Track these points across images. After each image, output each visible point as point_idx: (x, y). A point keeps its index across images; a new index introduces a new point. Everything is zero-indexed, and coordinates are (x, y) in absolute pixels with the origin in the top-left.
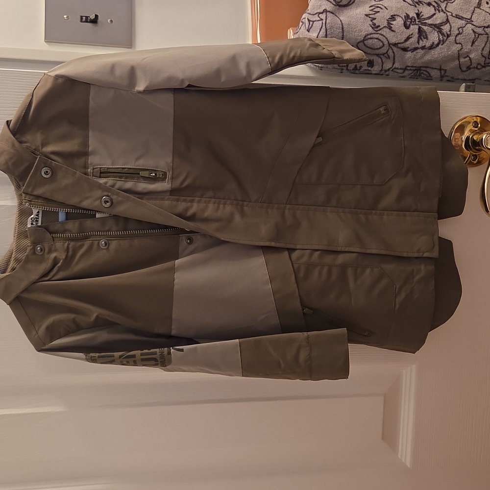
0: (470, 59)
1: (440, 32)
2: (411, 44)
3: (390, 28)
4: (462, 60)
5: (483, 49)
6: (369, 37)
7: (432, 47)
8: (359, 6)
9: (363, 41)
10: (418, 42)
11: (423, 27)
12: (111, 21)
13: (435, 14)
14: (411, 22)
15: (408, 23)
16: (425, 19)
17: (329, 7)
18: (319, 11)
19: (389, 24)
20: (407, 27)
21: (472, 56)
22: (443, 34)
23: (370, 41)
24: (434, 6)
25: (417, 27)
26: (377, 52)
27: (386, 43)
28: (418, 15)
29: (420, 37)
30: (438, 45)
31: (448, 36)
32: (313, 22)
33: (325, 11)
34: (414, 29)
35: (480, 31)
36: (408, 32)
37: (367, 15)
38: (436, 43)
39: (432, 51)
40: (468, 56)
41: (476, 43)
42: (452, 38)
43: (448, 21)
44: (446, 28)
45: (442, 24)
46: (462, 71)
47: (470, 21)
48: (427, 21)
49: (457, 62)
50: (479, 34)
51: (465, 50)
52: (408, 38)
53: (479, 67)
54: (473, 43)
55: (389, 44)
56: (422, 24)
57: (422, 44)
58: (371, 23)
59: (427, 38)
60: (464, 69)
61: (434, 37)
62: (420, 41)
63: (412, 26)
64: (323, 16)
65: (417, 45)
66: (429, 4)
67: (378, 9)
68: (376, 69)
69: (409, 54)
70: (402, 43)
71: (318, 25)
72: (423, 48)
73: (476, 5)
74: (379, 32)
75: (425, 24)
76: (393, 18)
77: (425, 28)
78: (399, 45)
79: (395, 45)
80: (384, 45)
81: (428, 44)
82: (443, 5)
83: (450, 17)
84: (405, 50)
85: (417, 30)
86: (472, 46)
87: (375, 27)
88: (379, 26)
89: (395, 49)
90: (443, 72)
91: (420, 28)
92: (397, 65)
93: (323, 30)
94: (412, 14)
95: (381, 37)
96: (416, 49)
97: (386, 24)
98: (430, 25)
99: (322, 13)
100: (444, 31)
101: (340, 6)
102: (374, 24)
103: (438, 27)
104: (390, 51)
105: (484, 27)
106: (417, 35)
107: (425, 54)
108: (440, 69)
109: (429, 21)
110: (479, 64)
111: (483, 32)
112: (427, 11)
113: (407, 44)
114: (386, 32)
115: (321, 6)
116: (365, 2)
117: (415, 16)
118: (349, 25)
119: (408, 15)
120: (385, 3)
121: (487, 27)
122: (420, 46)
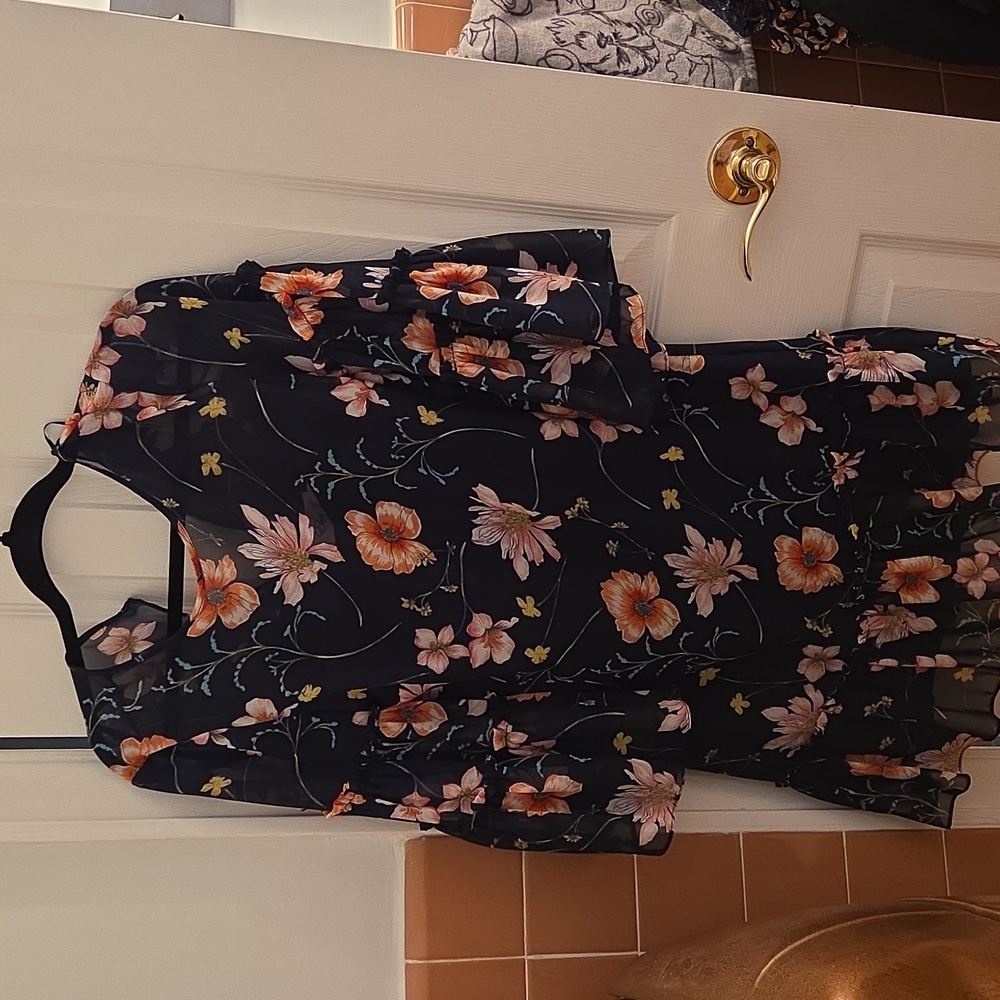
1: (646, 56)
2: (609, 67)
3: (580, 45)
5: (704, 81)
6: (552, 52)
7: (636, 73)
8: (536, 18)
9: (545, 58)
10: (618, 65)
11: (623, 48)
13: (637, 37)
14: (606, 42)
15: (603, 42)
16: (624, 40)
17: (498, 12)
18: (484, 18)
19: (577, 39)
20: (602, 47)
22: (649, 59)
23: (554, 58)
24: (635, 28)
25: (615, 47)
27: (575, 61)
28: (615, 35)
29: (619, 60)
30: (644, 71)
31: (656, 62)
32: (477, 32)
33: (493, 17)
34: (611, 49)
35: (697, 60)
36: (604, 52)
37: (548, 28)
38: (642, 67)
41: (694, 73)
42: (662, 65)
43: (654, 45)
44: (653, 53)
45: (647, 48)
47: (682, 48)
48: (627, 43)
50: (697, 64)
51: (682, 79)
52: (603, 60)
54: (690, 73)
55: (580, 64)
56: (621, 44)
57: (623, 68)
58: (554, 37)
59: (629, 61)
61: (638, 61)
62: (621, 64)
63: (608, 46)
64: (490, 24)
65: (617, 69)
66: (630, 25)
67: (563, 23)
70: (597, 63)
71: (483, 35)
72: (626, 72)
73: (689, 33)
74: (566, 48)
75: (625, 45)
76: (583, 34)
77: (626, 50)
78: (593, 66)
79: (588, 65)
80: (573, 65)
81: (632, 69)
82: (647, 29)
83: (657, 42)
84: (601, 73)
85: (615, 51)
86: (689, 75)
87: (559, 41)
88: (564, 42)
91: (618, 49)
93: (491, 42)
94: (608, 34)
95: (568, 54)
96: (615, 73)
97: (574, 41)
98: (632, 47)
99: (489, 20)
100: (651, 56)
101: (512, 14)
102: (558, 39)
103: (643, 51)
105: (702, 57)
106: (616, 57)
109: (630, 43)
111: (701, 62)
112: (626, 33)
113: (603, 66)
114: (574, 48)
115: (486, 10)
116: (544, 15)
117: (612, 35)
118: (524, 36)
119: (602, 35)
120: (572, 18)
121: (707, 56)
122: (621, 70)
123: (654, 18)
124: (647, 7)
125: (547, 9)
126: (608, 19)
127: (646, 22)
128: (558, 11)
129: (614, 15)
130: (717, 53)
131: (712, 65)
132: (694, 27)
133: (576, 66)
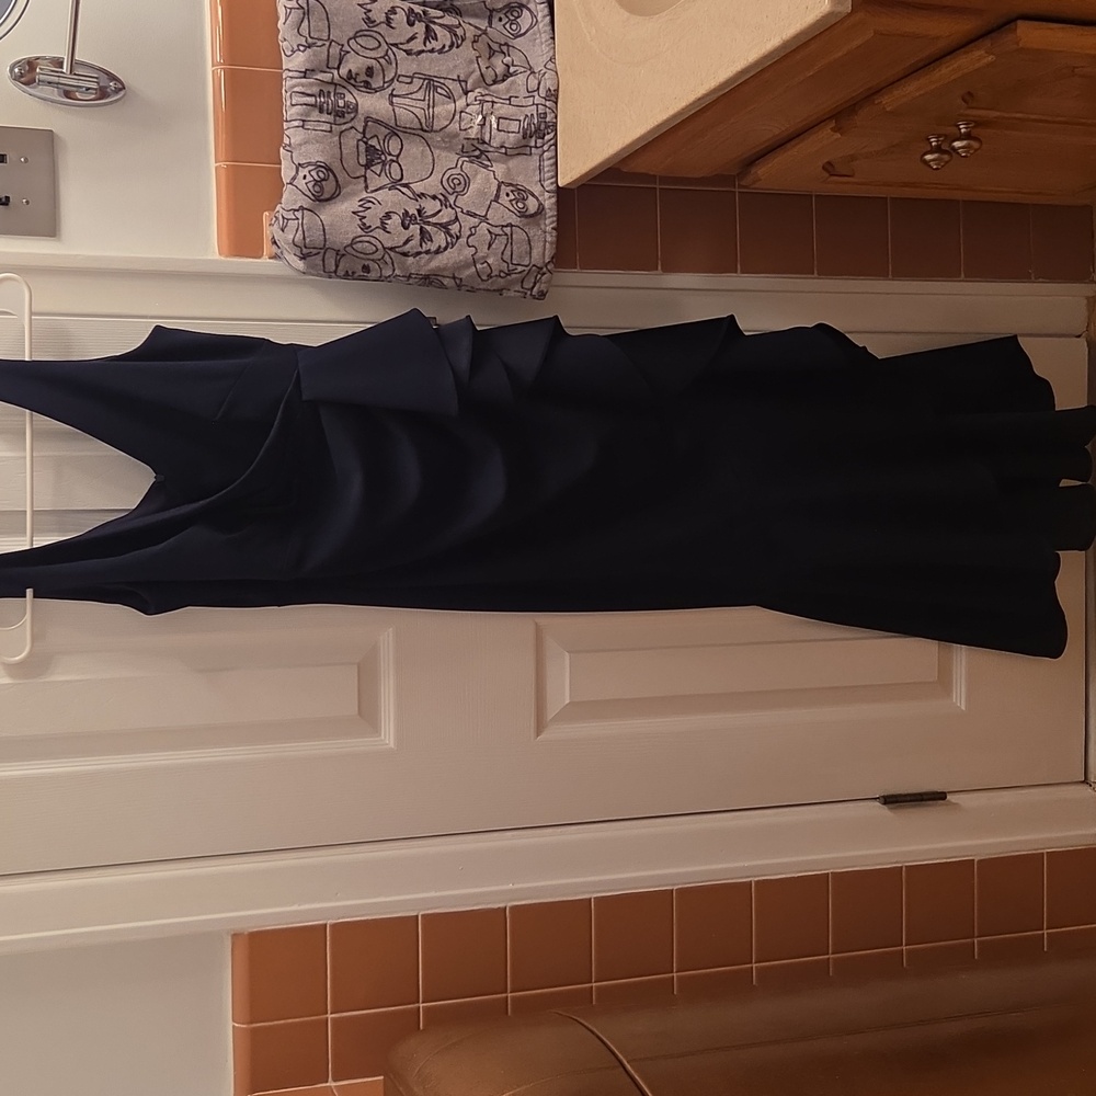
0: (489, 265)
1: (448, 232)
2: (412, 248)
3: (384, 229)
4: (479, 266)
5: (503, 253)
6: (358, 239)
7: (438, 252)
8: (345, 199)
9: (351, 245)
10: (421, 245)
11: (426, 227)
12: (27, 202)
13: (440, 211)
14: (410, 221)
15: (407, 222)
16: (428, 217)
17: (306, 203)
18: (294, 207)
19: (382, 223)
20: (406, 228)
21: (490, 261)
22: (451, 236)
23: (360, 245)
24: (440, 200)
25: (418, 227)
26: (371, 257)
27: (380, 246)
28: (419, 211)
29: (422, 239)
30: (446, 249)
31: (458, 238)
32: (288, 220)
33: (302, 208)
34: (415, 229)
35: (497, 231)
36: (407, 234)
37: (354, 213)
38: (443, 245)
39: (440, 256)
40: (486, 261)
41: (494, 246)
42: (463, 240)
43: (457, 219)
44: (454, 228)
45: (449, 223)
46: (482, 280)
47: (484, 219)
48: (430, 220)
49: (473, 269)
50: (496, 235)
51: (480, 254)
52: (408, 241)
53: (502, 274)
54: (490, 245)
55: (384, 248)
56: (424, 223)
57: (425, 247)
58: (360, 223)
59: (432, 241)
60: (485, 278)
61: (440, 239)
62: (424, 244)
63: (411, 226)
64: (299, 214)
65: (420, 249)
66: (434, 198)
67: (370, 205)
68: (373, 275)
69: (410, 260)
70: (400, 247)
71: (293, 224)
72: (428, 252)
73: (492, 198)
74: (371, 234)
75: (429, 223)
76: (388, 215)
77: (428, 228)
78: (397, 249)
79: (391, 249)
80: (377, 250)
81: (433, 248)
82: (452, 199)
83: (460, 214)
84: (405, 254)
85: (418, 232)
86: (488, 249)
87: (364, 227)
88: (370, 226)
89: (392, 254)
90: (458, 282)
91: (421, 228)
92: (397, 272)
93: (300, 232)
94: (413, 211)
95: (373, 240)
96: (419, 253)
97: (379, 224)
98: (435, 225)
99: (298, 211)
100: (452, 232)
101: (321, 201)
102: (364, 224)
103: (445, 227)
104: (386, 256)
105: (503, 226)
106: (419, 237)
107: (430, 260)
108: (454, 278)
109: (434, 220)
110: (501, 271)
111: (501, 233)
112: (431, 206)
113: (407, 248)
114: (379, 233)
115: (296, 201)
116: (354, 194)
117: (416, 213)
118: (331, 225)
119: (407, 212)
120: (380, 195)
121: (506, 226)
122: (424, 249)
123: (459, 184)
124: (454, 171)
125: (355, 187)
126: (414, 193)
127: (450, 190)
128: (366, 187)
129: (418, 188)
130: (515, 220)
131: (511, 234)
132: (499, 187)
133: (381, 252)
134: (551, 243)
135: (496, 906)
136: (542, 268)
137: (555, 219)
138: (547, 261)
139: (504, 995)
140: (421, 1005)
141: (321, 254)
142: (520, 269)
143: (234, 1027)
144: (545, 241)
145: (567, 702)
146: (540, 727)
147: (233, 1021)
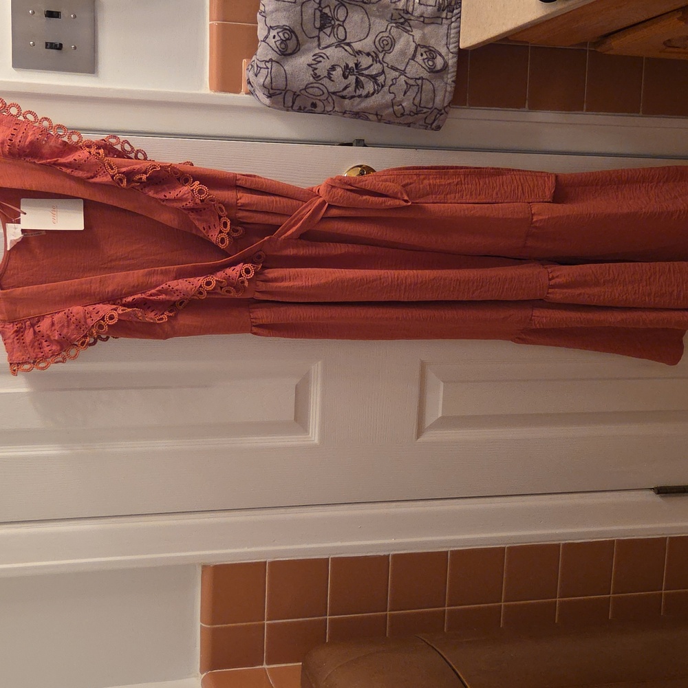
0: (403, 107)
1: (376, 82)
2: (348, 93)
3: (330, 78)
4: (396, 108)
5: (414, 99)
6: (312, 85)
7: (367, 96)
8: (304, 53)
9: (305, 89)
10: (355, 91)
11: (360, 77)
12: (75, 48)
13: (372, 65)
14: (349, 73)
15: (347, 73)
16: (363, 70)
17: (274, 56)
18: (265, 59)
19: (329, 74)
20: (345, 77)
21: (404, 104)
22: (378, 85)
23: (311, 89)
24: (372, 56)
25: (354, 77)
26: (319, 98)
27: (325, 91)
28: (357, 65)
29: (357, 87)
30: (373, 94)
31: (383, 86)
32: (261, 68)
33: (271, 60)
34: (352, 79)
35: (411, 82)
36: (347, 82)
37: (309, 65)
38: (371, 92)
39: (368, 99)
40: (401, 105)
41: (408, 93)
42: (386, 88)
43: (383, 72)
44: (381, 79)
45: (377, 75)
46: (397, 117)
47: (403, 72)
48: (364, 72)
49: (391, 110)
50: (411, 85)
51: (398, 99)
52: (346, 87)
53: (412, 114)
54: (405, 93)
55: (329, 93)
56: (359, 74)
57: (358, 92)
58: (312, 73)
59: (363, 88)
60: (399, 115)
61: (369, 87)
62: (357, 90)
63: (350, 76)
64: (269, 65)
65: (354, 94)
66: (368, 54)
67: (321, 59)
68: (318, 109)
69: (347, 101)
70: (340, 92)
71: (264, 72)
72: (360, 96)
73: (410, 57)
74: (320, 82)
75: (362, 75)
76: (333, 68)
77: (362, 78)
78: (338, 93)
79: (334, 93)
80: (324, 93)
81: (364, 93)
82: (381, 56)
83: (386, 68)
84: (344, 97)
85: (354, 81)
86: (404, 95)
87: (316, 77)
88: (320, 76)
89: (334, 97)
90: (379, 117)
91: (357, 78)
92: (336, 109)
93: (269, 78)
94: (352, 65)
95: (321, 86)
96: (352, 97)
97: (326, 74)
98: (367, 76)
99: (268, 62)
100: (379, 82)
101: (285, 55)
102: (315, 74)
103: (373, 78)
104: (330, 98)
105: (416, 79)
106: (354, 85)
107: (361, 102)
108: (377, 115)
109: (366, 72)
110: (411, 112)
111: (414, 84)
112: (365, 61)
113: (344, 93)
114: (326, 81)
115: (267, 55)
116: (309, 50)
117: (354, 66)
118: (292, 74)
119: (347, 66)
120: (329, 52)
121: (419, 79)
122: (357, 94)
123: (387, 45)
124: (385, 34)
125: (311, 45)
126: (353, 50)
127: (380, 49)
128: (319, 45)
129: (357, 46)
130: (425, 74)
131: (422, 86)
132: (416, 48)
133: (326, 94)
134: (450, 92)
135: (382, 554)
136: (441, 110)
137: (455, 74)
138: (445, 105)
139: (385, 613)
140: (328, 617)
141: (283, 94)
142: (425, 110)
143: (201, 626)
144: (446, 91)
145: (440, 415)
146: (420, 432)
147: (201, 622)
